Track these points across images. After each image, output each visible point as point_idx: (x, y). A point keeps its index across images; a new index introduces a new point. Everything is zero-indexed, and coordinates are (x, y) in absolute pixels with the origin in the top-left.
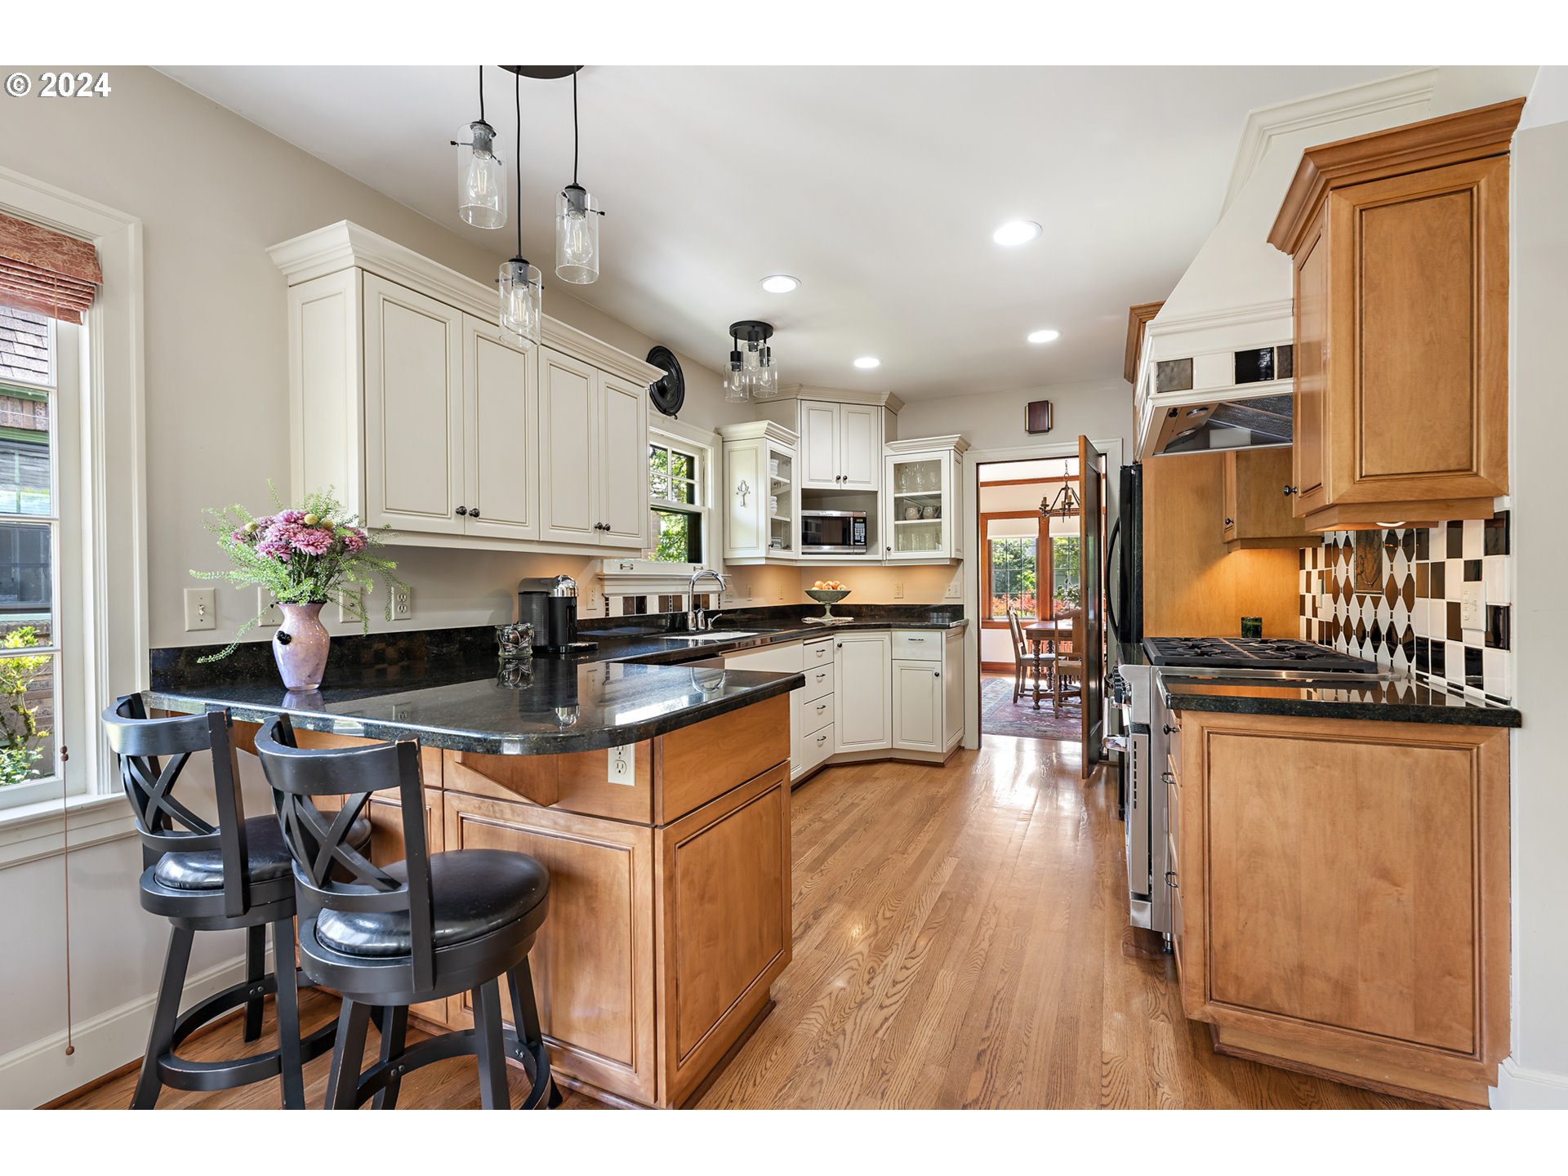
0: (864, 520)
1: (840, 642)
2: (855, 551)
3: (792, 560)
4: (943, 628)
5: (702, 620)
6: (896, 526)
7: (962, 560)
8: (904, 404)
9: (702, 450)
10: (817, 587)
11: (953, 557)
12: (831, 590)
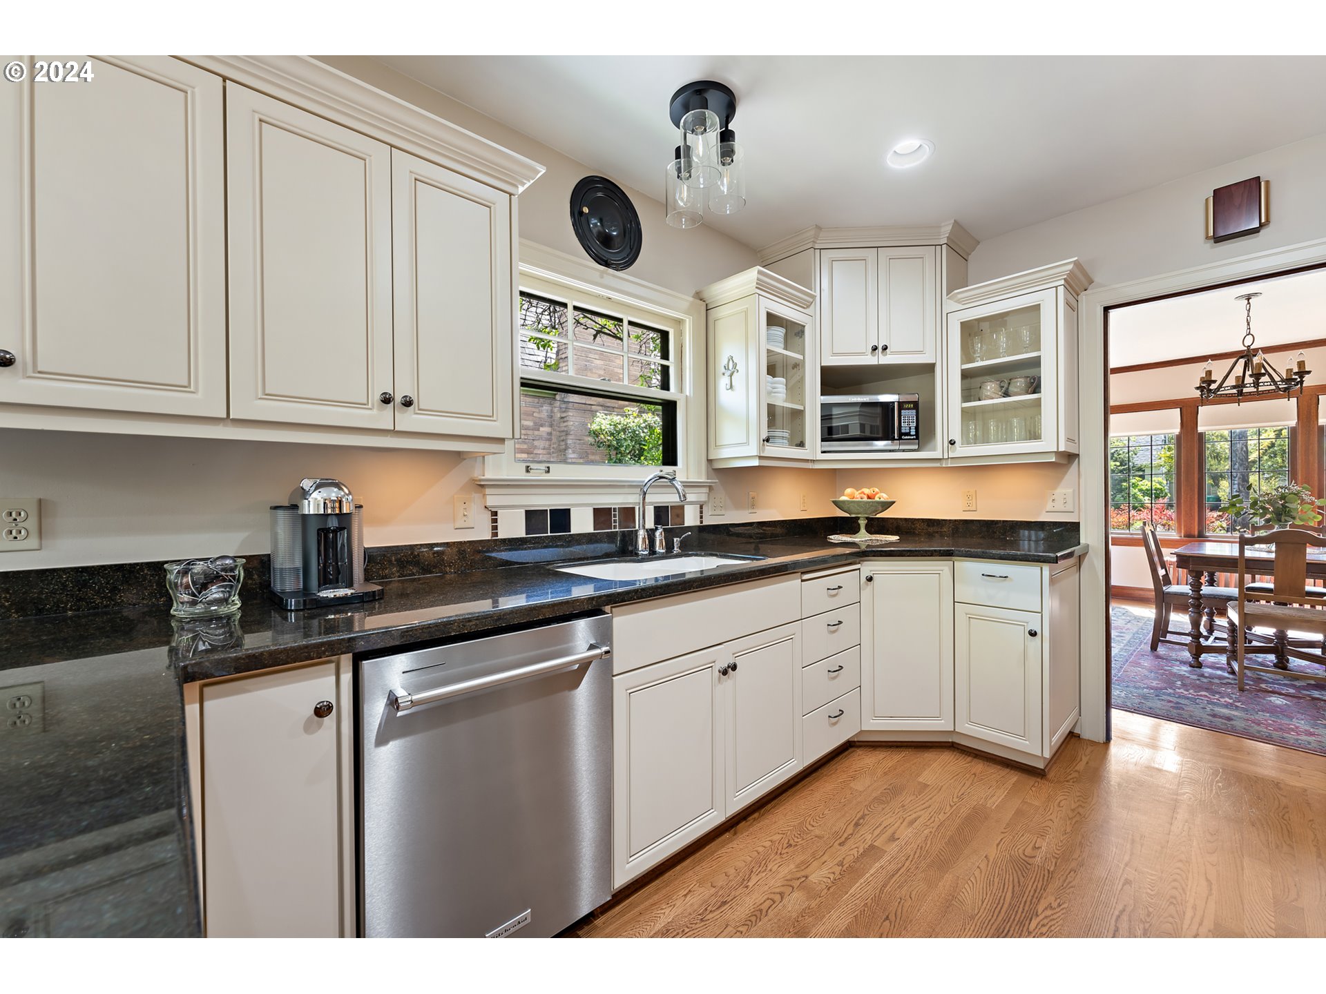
0: (916, 405)
1: (869, 574)
2: (902, 447)
3: (807, 461)
4: (1044, 562)
5: (661, 541)
6: (964, 411)
7: (1079, 455)
8: (978, 243)
9: (679, 322)
10: (848, 495)
11: (1062, 449)
12: (865, 499)
